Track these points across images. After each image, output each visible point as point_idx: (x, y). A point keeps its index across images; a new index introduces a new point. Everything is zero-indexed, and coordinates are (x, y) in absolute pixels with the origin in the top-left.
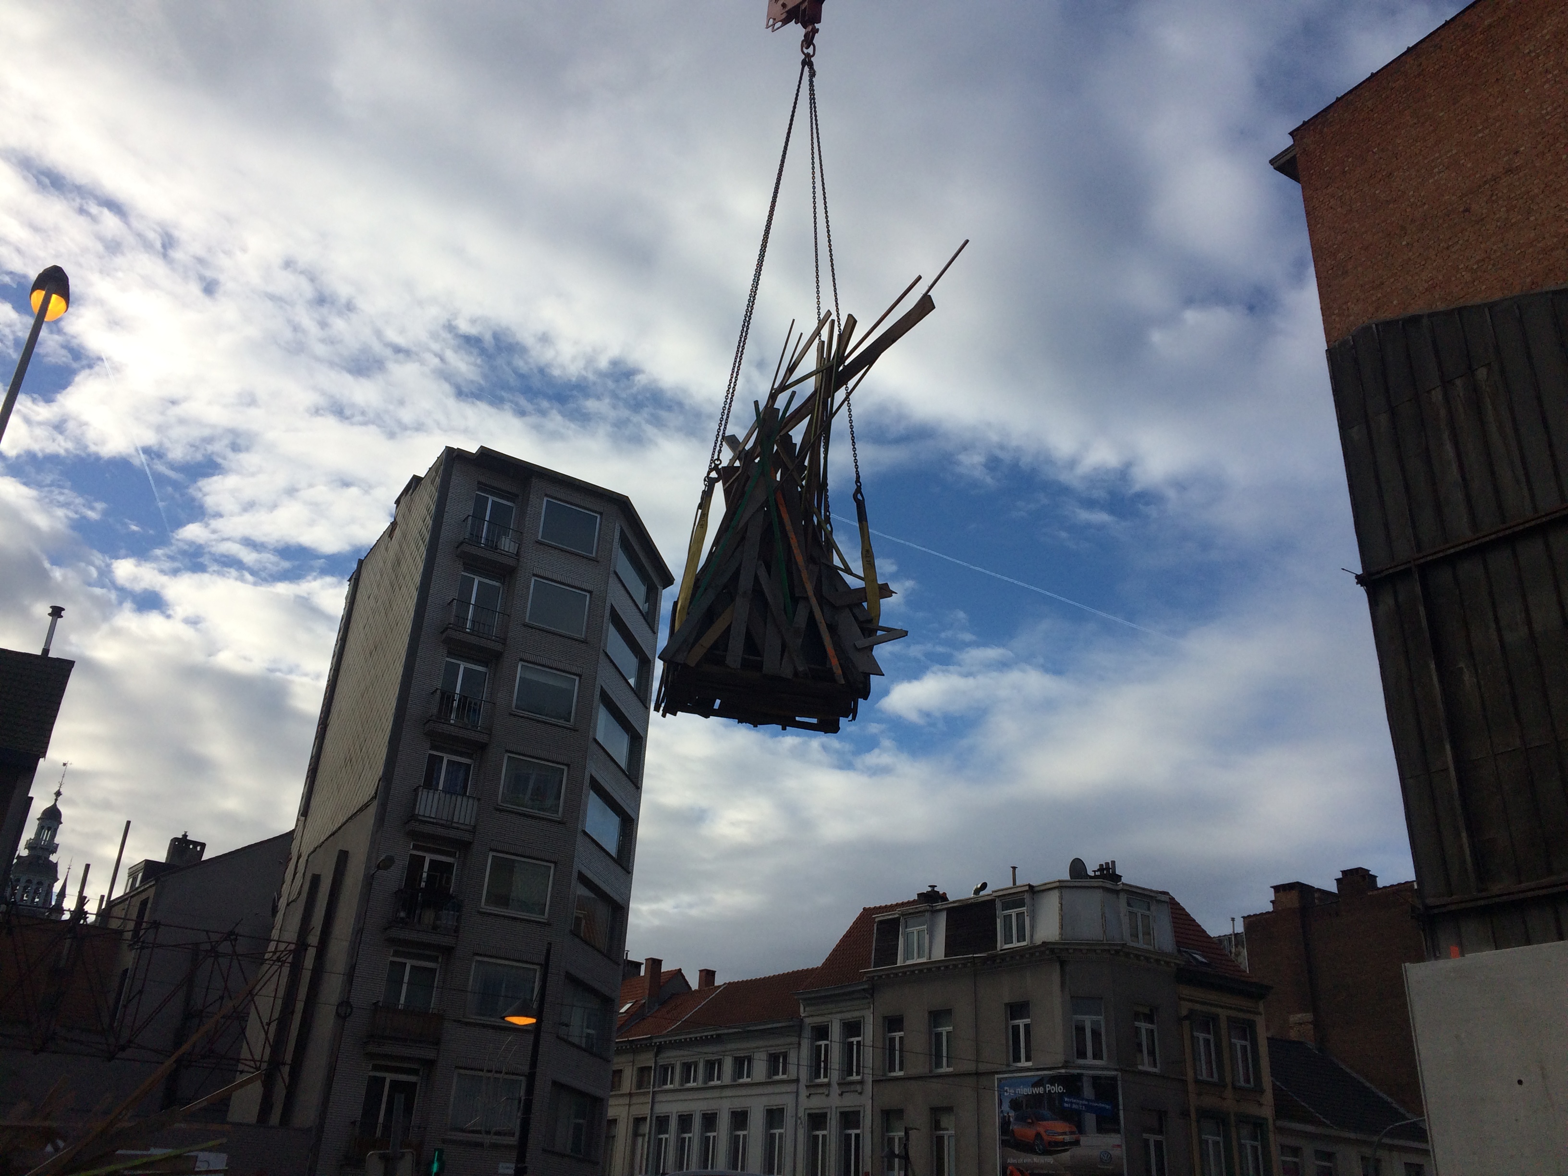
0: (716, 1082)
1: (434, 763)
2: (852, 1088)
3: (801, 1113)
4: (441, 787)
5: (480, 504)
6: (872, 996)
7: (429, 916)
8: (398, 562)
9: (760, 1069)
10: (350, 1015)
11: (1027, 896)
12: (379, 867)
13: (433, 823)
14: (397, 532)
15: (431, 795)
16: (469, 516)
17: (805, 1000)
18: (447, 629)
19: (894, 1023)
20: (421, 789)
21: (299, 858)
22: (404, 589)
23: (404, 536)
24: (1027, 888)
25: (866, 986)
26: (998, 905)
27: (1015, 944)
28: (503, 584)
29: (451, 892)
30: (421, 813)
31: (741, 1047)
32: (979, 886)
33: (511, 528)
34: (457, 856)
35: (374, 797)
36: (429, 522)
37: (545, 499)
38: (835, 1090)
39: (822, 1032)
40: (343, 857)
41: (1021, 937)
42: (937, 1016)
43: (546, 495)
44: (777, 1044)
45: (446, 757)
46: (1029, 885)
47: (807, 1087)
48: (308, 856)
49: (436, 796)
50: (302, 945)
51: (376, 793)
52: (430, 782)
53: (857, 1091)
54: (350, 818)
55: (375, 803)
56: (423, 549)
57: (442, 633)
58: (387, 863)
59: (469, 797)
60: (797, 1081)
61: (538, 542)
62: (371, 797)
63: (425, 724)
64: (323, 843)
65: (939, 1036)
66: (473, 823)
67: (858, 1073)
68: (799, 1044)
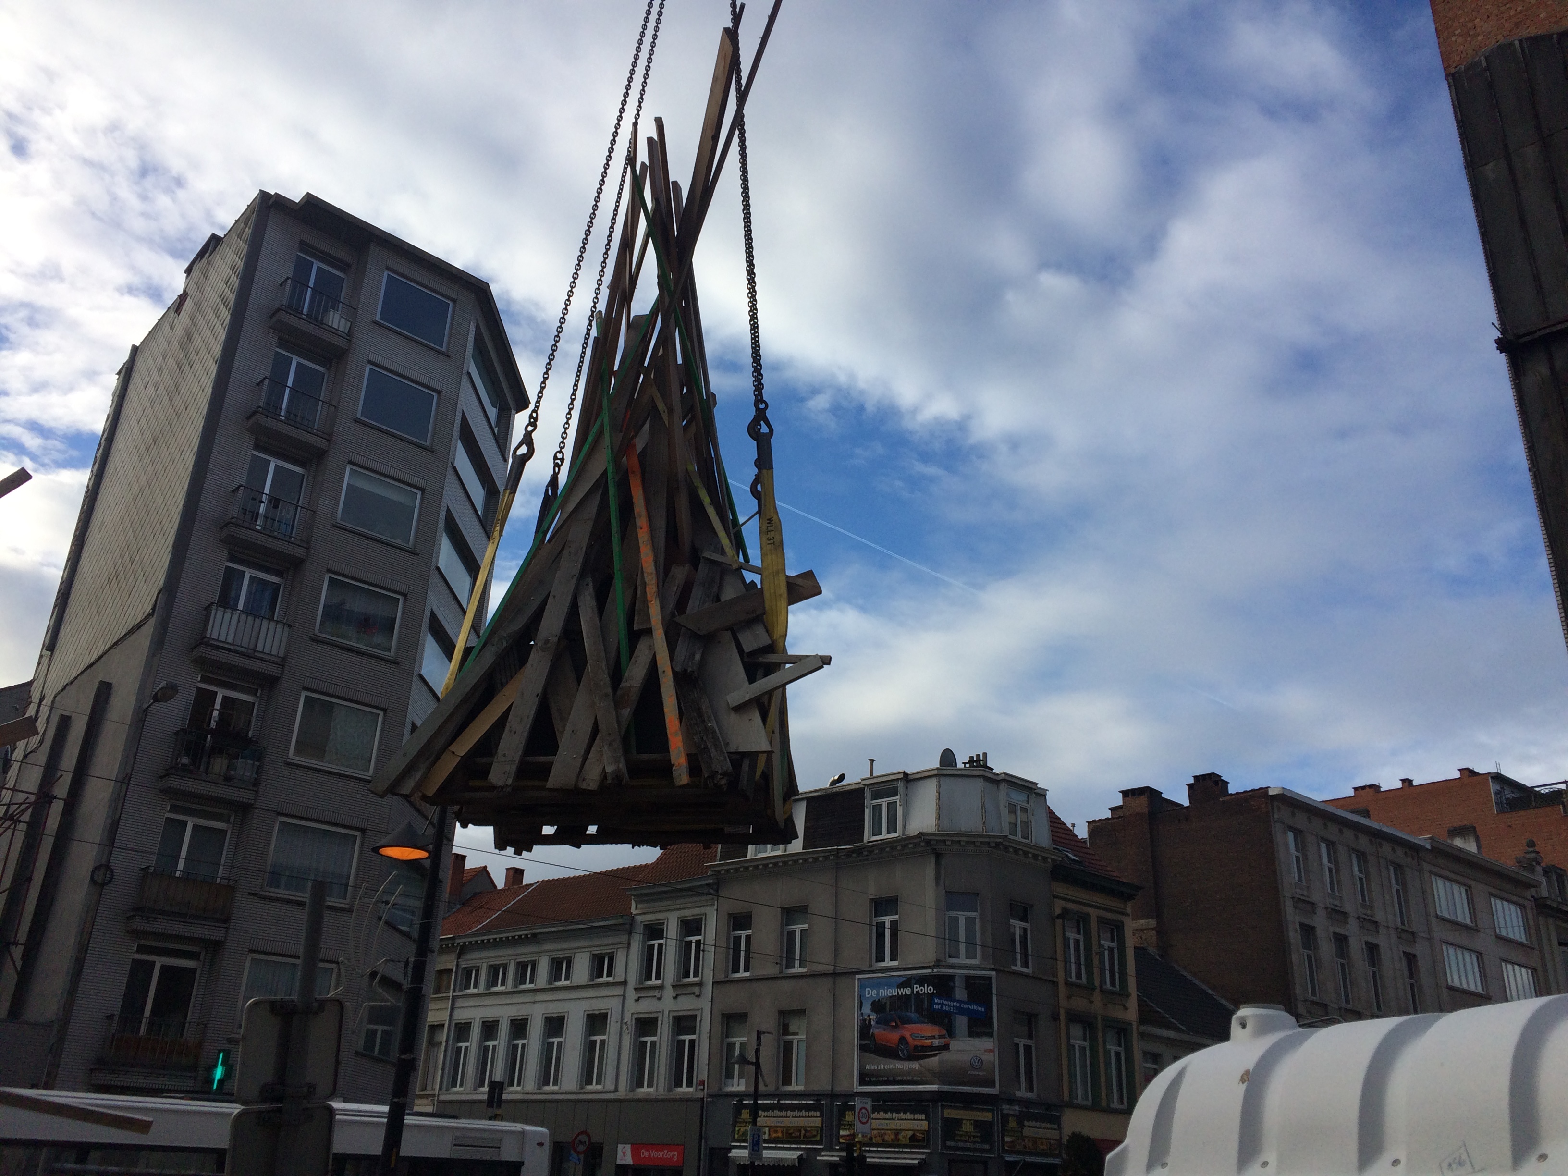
0: (528, 986)
1: (231, 579)
2: (690, 990)
3: (627, 1018)
4: (240, 606)
5: (302, 269)
6: (717, 891)
7: (219, 764)
8: (189, 337)
9: (581, 969)
10: (110, 882)
11: (900, 784)
12: (156, 699)
13: (230, 650)
14: (188, 304)
15: (228, 616)
16: (288, 278)
17: (634, 896)
18: (254, 413)
19: (740, 921)
20: (214, 607)
21: (42, 700)
22: (197, 367)
23: (198, 306)
24: (901, 776)
25: (711, 881)
26: (868, 794)
27: (885, 836)
28: (328, 369)
29: (250, 735)
30: (215, 636)
31: (559, 948)
32: (836, 778)
33: (341, 300)
34: (258, 695)
35: (151, 615)
36: (235, 281)
37: (386, 273)
38: (669, 992)
39: (655, 931)
40: (104, 691)
41: (892, 828)
42: (791, 913)
43: (388, 269)
44: (603, 944)
45: (249, 573)
46: (904, 772)
47: (635, 989)
48: (55, 697)
49: (235, 617)
50: (44, 796)
51: (154, 609)
52: (226, 600)
53: (694, 994)
54: (116, 644)
55: (152, 621)
56: (226, 315)
57: (248, 418)
58: (166, 694)
59: (277, 622)
60: (624, 983)
61: (376, 323)
62: (146, 614)
63: (222, 528)
64: (76, 678)
65: (791, 934)
66: (281, 655)
67: (696, 974)
68: (629, 944)
